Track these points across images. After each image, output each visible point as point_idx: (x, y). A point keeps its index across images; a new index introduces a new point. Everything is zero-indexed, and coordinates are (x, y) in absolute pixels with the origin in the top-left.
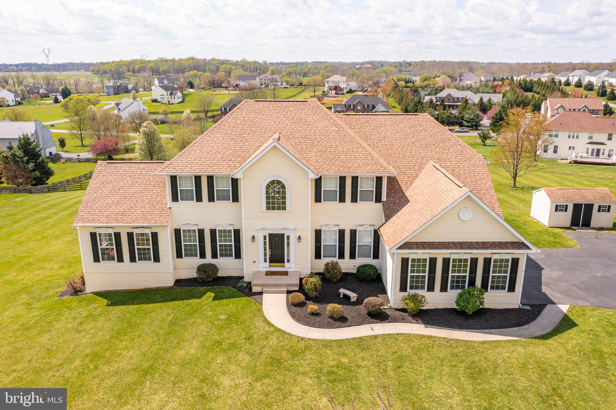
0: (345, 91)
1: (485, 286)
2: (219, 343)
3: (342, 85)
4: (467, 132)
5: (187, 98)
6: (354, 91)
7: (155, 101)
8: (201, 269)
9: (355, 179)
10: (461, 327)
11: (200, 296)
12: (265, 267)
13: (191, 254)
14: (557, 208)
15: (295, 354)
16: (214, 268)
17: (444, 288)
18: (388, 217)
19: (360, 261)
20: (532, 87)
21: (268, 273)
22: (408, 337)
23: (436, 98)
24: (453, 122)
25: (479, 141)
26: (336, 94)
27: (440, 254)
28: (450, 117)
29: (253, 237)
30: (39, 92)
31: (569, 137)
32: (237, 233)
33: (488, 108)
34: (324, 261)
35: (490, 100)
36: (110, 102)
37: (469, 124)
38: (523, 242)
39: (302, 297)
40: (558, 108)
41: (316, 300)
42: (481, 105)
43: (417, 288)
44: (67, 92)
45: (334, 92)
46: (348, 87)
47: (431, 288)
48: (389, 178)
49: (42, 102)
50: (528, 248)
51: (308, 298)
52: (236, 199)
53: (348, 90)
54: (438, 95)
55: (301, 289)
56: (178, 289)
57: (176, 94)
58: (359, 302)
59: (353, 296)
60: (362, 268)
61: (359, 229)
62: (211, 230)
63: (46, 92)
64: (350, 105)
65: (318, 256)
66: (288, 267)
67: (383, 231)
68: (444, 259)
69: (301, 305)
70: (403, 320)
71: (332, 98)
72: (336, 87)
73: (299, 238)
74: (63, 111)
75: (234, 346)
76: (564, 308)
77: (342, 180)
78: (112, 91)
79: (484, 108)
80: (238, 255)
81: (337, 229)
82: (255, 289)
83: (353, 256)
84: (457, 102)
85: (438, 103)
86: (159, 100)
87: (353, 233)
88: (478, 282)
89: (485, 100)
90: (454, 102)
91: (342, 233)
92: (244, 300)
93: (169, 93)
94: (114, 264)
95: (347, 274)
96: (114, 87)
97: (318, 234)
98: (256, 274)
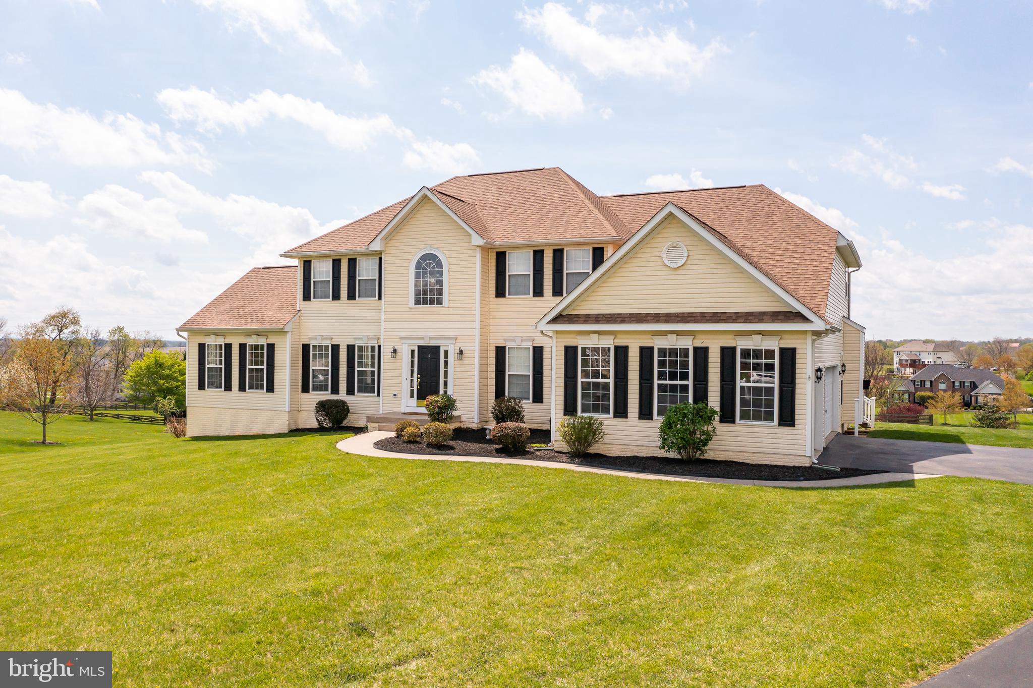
1: (726, 410)
9: (558, 254)
12: (411, 405)
13: (321, 387)
16: (345, 408)
17: (646, 412)
21: (408, 413)
27: (633, 339)
29: (395, 351)
38: (799, 312)
43: (596, 409)
45: (909, 370)
46: (939, 361)
47: (621, 411)
50: (805, 319)
62: (348, 346)
64: (923, 383)
65: (501, 396)
68: (642, 349)
72: (914, 361)
73: (461, 352)
77: (539, 256)
81: (530, 345)
82: (371, 427)
88: (714, 401)
91: (538, 354)
94: (221, 393)
97: (500, 353)
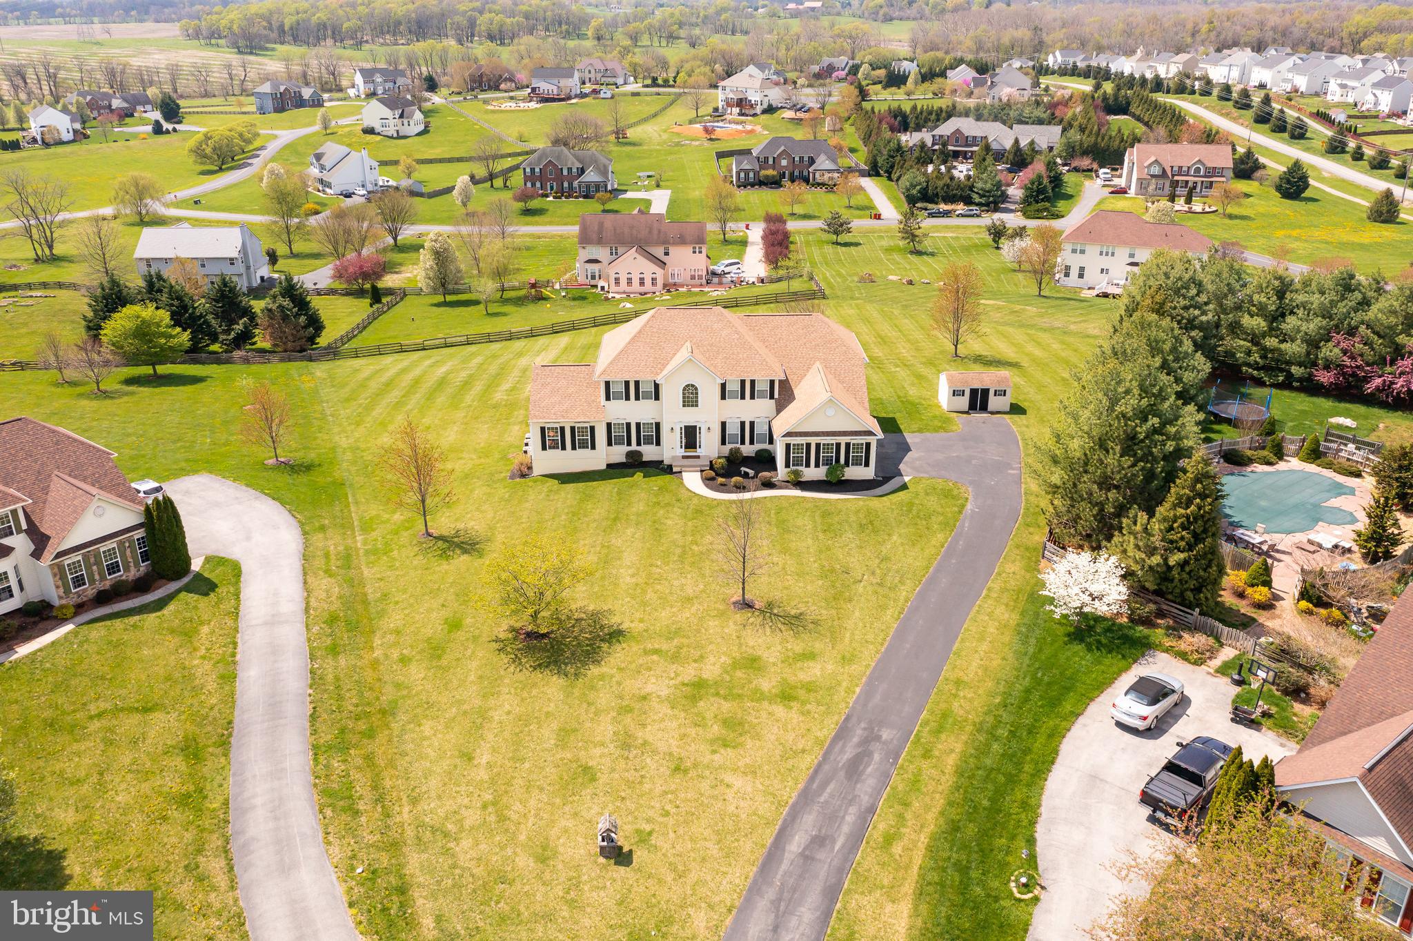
0: (758, 110)
1: (847, 464)
2: (659, 503)
3: (754, 97)
4: (978, 216)
5: (434, 122)
6: (777, 109)
7: (370, 131)
8: (630, 454)
9: (753, 382)
10: (826, 491)
11: (632, 476)
12: (681, 452)
13: (619, 442)
14: (954, 393)
15: (711, 507)
16: (639, 454)
17: (817, 465)
18: (779, 411)
19: (758, 446)
20: (1128, 104)
21: (684, 457)
22: (787, 498)
23: (934, 136)
24: (954, 196)
25: (989, 239)
26: (741, 114)
27: (813, 441)
28: (948, 186)
29: (671, 429)
30: (110, 106)
31: (1101, 253)
32: (658, 425)
33: (1029, 160)
34: (729, 447)
35: (1032, 143)
36: (275, 132)
37: (983, 200)
38: (871, 431)
39: (713, 474)
40: (1150, 165)
41: (722, 476)
42: (1015, 154)
43: (798, 465)
44: (172, 105)
45: (736, 110)
46: (766, 100)
47: (808, 465)
48: (780, 381)
49: (125, 129)
50: (874, 434)
51: (717, 475)
52: (657, 398)
53: (765, 106)
54: (937, 132)
55: (712, 467)
56: (611, 471)
57: (411, 116)
58: (756, 476)
59: (751, 472)
60: (759, 453)
61: (756, 421)
62: (636, 423)
63: (126, 105)
64: (766, 159)
65: (723, 442)
66: (699, 452)
67: (774, 423)
68: (816, 444)
69: (712, 479)
70: (787, 488)
71: (734, 126)
72: (741, 100)
73: (709, 428)
74: (195, 162)
75: (668, 504)
76: (907, 479)
77: (743, 382)
78: (269, 104)
79: (1019, 159)
80: (658, 443)
81: (738, 421)
82: (675, 470)
83: (752, 442)
84: (971, 146)
85: (936, 147)
86: (378, 128)
87: (752, 424)
88: (842, 460)
89: (1023, 143)
90: (967, 145)
91: (743, 424)
92: (668, 477)
93: (398, 113)
94: (559, 452)
95: (747, 458)
96: (273, 96)
97: (724, 425)
98: (674, 458)
